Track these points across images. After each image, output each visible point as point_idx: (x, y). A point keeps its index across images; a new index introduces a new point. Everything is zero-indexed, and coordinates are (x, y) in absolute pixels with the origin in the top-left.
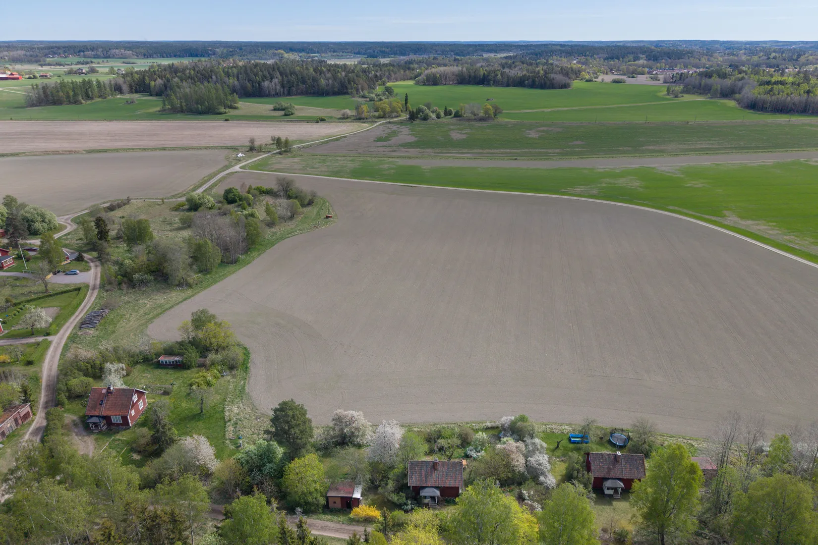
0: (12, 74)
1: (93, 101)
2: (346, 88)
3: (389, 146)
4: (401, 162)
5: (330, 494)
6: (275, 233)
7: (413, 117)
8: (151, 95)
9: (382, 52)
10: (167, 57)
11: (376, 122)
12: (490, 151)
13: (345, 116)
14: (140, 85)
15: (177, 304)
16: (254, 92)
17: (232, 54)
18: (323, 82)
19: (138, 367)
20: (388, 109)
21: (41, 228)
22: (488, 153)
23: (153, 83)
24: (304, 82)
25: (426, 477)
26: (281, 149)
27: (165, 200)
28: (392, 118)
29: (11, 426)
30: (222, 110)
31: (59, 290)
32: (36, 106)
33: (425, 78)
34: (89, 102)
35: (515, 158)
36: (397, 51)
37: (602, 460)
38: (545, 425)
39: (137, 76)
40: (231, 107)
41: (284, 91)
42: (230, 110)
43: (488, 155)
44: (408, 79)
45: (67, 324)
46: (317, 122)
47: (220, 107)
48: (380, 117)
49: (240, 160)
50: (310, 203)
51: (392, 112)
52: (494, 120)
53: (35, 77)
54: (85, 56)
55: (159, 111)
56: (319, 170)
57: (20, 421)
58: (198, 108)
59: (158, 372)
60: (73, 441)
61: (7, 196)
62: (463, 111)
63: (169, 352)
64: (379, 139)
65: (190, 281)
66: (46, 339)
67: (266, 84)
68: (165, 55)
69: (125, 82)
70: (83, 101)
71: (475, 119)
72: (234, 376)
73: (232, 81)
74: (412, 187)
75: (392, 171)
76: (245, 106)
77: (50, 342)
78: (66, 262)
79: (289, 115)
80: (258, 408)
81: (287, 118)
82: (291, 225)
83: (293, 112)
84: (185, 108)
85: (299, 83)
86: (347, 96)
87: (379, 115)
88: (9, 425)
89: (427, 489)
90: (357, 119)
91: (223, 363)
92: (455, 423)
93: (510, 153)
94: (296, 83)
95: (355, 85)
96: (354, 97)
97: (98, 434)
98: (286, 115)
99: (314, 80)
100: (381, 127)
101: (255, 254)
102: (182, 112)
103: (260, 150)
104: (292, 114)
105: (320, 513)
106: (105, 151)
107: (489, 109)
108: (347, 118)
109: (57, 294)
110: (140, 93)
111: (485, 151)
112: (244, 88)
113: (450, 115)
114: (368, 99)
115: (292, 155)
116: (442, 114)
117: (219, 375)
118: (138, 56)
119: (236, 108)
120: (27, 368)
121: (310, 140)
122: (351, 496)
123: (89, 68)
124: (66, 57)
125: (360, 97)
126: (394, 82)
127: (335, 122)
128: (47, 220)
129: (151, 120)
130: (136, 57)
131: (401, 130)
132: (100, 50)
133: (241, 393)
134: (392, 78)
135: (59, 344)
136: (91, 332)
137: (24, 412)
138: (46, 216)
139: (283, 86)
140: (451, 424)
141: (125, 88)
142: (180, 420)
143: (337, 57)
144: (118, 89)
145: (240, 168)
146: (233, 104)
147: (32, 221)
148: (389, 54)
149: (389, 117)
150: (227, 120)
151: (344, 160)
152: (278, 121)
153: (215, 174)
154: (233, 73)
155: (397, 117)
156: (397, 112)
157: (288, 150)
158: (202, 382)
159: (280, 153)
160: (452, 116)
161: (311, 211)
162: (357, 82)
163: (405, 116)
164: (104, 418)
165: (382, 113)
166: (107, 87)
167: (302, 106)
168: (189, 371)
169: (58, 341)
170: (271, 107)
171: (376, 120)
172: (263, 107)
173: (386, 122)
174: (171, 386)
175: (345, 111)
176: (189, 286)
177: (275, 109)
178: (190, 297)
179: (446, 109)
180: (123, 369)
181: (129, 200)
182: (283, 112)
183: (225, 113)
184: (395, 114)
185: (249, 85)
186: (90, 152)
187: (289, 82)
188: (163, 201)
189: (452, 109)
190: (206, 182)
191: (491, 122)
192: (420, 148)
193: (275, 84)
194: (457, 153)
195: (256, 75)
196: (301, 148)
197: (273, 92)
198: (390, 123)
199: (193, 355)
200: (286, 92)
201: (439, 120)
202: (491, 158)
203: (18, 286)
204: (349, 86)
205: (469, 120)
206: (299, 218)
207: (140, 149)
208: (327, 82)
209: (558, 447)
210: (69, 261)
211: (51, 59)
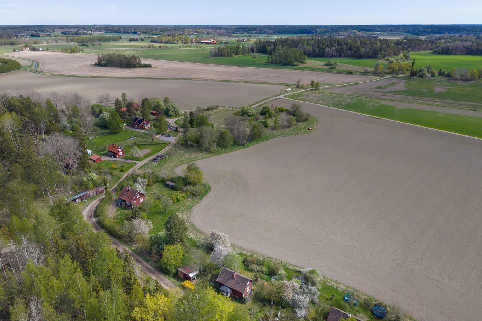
0: (213, 41)
1: (239, 56)
2: (378, 54)
3: (384, 92)
4: (384, 102)
5: (180, 269)
6: (273, 134)
7: (413, 74)
8: (267, 54)
9: (425, 31)
10: (290, 34)
11: (385, 76)
12: (458, 102)
13: (366, 71)
14: (262, 48)
15: (198, 160)
16: (318, 54)
17: (325, 32)
18: (363, 50)
19: (158, 184)
20: (397, 68)
21: (172, 114)
22: (455, 104)
23: (268, 48)
24: (350, 50)
25: (228, 279)
26: (313, 88)
27: (234, 109)
28: (398, 74)
29: (94, 194)
30: (296, 63)
31: (158, 142)
32: (214, 57)
33: (440, 49)
34: (237, 56)
35: (475, 109)
36: (436, 31)
37: (337, 315)
38: (336, 283)
39: (262, 44)
40: (302, 62)
41: (337, 54)
42: (301, 64)
43: (454, 105)
44: (428, 50)
45: (149, 158)
46: (347, 74)
47: (295, 62)
48: (389, 73)
49: (287, 92)
50: (306, 120)
51: (399, 70)
52: (477, 81)
53: (222, 43)
54: (251, 33)
55: (265, 63)
56: (327, 102)
57: (98, 193)
58: (284, 62)
59: (164, 189)
60: (109, 208)
61: (166, 97)
62: (453, 73)
63: (172, 180)
64: (380, 87)
65: (212, 149)
66: (135, 162)
67: (327, 50)
68: (289, 33)
69: (256, 47)
70: (234, 56)
71: (461, 79)
72: (193, 200)
73: (309, 48)
74: (378, 119)
75: (374, 107)
76: (311, 62)
77: (136, 164)
78: (169, 131)
79: (332, 69)
80: (191, 218)
81: (330, 71)
82: (286, 131)
83: (335, 67)
84: (277, 62)
85: (348, 50)
86: (376, 59)
87: (389, 72)
88: (93, 193)
89: (225, 287)
90: (373, 74)
91: (191, 192)
92: (280, 261)
93: (472, 105)
94: (345, 50)
95: (384, 52)
96: (380, 60)
97: (120, 207)
98: (330, 68)
99: (358, 48)
100: (387, 79)
101: (255, 143)
102: (276, 64)
103: (302, 87)
104: (334, 68)
105: (171, 277)
106: (227, 81)
107: (475, 73)
108: (367, 73)
109: (155, 144)
110: (262, 52)
111: (454, 102)
112: (314, 52)
113: (444, 75)
114: (389, 62)
115: (318, 92)
116: (436, 74)
117: (186, 197)
118: (275, 33)
119: (304, 63)
120: (120, 173)
121: (335, 84)
122: (187, 274)
123: (247, 39)
124: (242, 33)
125: (384, 60)
126: (417, 51)
127: (358, 74)
128: (176, 111)
129: (258, 67)
130: (274, 33)
131: (399, 83)
132: (259, 30)
133: (190, 208)
134: (416, 49)
135: (139, 165)
136: (154, 163)
137: (102, 190)
138: (176, 109)
139: (337, 52)
140: (278, 261)
141: (255, 50)
142: (155, 212)
143: (392, 35)
144: (252, 50)
145: (284, 97)
146: (303, 61)
147: (169, 110)
148: (430, 33)
149: (396, 73)
150: (295, 69)
151: (347, 98)
152: (323, 72)
153: (269, 98)
154: (311, 43)
155: (402, 74)
156: (403, 71)
157: (318, 89)
158: (175, 198)
159: (312, 90)
160: (445, 76)
161: (302, 125)
162: (386, 50)
163: (407, 74)
164: (123, 201)
165: (391, 71)
166: (247, 49)
167: (343, 64)
168: (175, 191)
169: (140, 164)
170: (324, 63)
171: (386, 75)
172: (319, 63)
173: (392, 77)
174: (163, 196)
175: (367, 68)
176: (210, 152)
177: (326, 65)
178: (207, 158)
179: (440, 70)
180: (146, 182)
181: (218, 106)
182: (328, 67)
183: (297, 65)
184: (401, 72)
185: (317, 50)
186: (221, 81)
187: (341, 49)
188: (232, 109)
189: (445, 71)
190: (262, 101)
191: (474, 82)
192: (404, 95)
193: (333, 50)
194: (431, 101)
195: (323, 44)
196: (326, 88)
197: (330, 55)
198: (394, 77)
199: (180, 184)
200: (338, 55)
201: (433, 78)
202: (454, 107)
203: (145, 138)
204: (379, 53)
205: (457, 80)
206: (293, 128)
207: (243, 82)
208: (365, 50)
209: (332, 299)
210: (171, 131)
211: (236, 34)
